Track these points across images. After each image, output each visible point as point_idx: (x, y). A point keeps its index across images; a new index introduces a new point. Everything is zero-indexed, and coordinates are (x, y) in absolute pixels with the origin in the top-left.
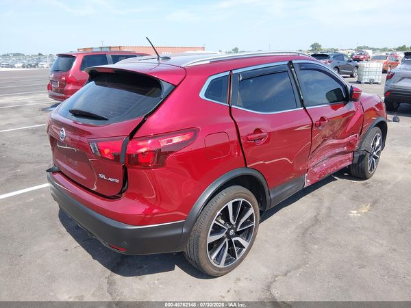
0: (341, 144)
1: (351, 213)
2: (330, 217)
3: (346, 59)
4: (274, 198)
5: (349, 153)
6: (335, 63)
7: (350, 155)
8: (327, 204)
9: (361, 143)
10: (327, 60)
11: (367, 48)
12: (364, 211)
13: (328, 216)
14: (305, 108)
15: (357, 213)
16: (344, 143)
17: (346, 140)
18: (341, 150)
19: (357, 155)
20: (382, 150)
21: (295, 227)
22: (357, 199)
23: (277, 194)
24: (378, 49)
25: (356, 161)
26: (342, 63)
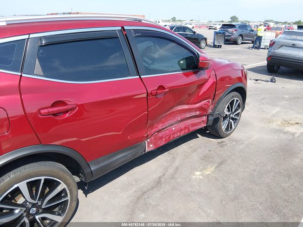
0: (192, 109)
1: (194, 175)
2: (173, 178)
3: (249, 29)
4: (96, 170)
5: (203, 116)
6: (240, 31)
7: (205, 118)
8: (176, 164)
9: (215, 108)
10: (234, 29)
11: (271, 21)
12: (207, 173)
13: (172, 177)
14: (140, 77)
15: (200, 175)
16: (197, 108)
17: (198, 105)
18: (193, 114)
19: (211, 118)
20: (242, 111)
21: (134, 190)
22: (206, 159)
23: (101, 165)
24: (280, 22)
25: (210, 123)
26: (245, 32)
